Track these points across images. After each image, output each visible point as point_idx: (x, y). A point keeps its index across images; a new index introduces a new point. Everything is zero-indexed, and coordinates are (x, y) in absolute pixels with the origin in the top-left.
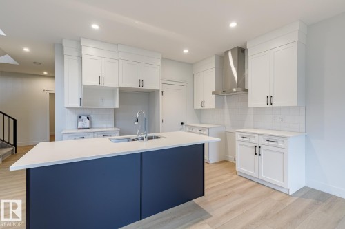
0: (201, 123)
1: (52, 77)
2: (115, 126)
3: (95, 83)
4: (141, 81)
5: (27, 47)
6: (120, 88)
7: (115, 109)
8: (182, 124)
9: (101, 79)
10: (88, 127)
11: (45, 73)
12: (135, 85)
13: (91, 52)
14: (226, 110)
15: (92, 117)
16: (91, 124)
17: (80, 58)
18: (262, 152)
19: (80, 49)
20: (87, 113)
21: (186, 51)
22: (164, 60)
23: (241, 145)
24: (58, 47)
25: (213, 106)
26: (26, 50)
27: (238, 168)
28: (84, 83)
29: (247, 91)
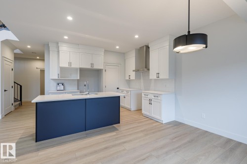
0: (130, 88)
1: (43, 60)
2: (78, 89)
3: (67, 66)
4: (92, 64)
5: (29, 45)
6: (80, 68)
7: (78, 80)
8: (118, 88)
9: (70, 64)
10: (63, 89)
11: (38, 58)
12: (89, 67)
13: (64, 49)
14: (142, 81)
15: (65, 84)
16: (64, 88)
17: (58, 52)
18: (152, 103)
19: (58, 47)
20: (62, 82)
21: (117, 47)
22: (106, 51)
23: (144, 99)
24: (47, 46)
25: (134, 78)
26: (29, 47)
27: (143, 112)
28: (61, 66)
29: (149, 70)
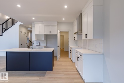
6: (44, 34)
9: (39, 32)
12: (48, 33)
18: (79, 60)
21: (64, 19)
